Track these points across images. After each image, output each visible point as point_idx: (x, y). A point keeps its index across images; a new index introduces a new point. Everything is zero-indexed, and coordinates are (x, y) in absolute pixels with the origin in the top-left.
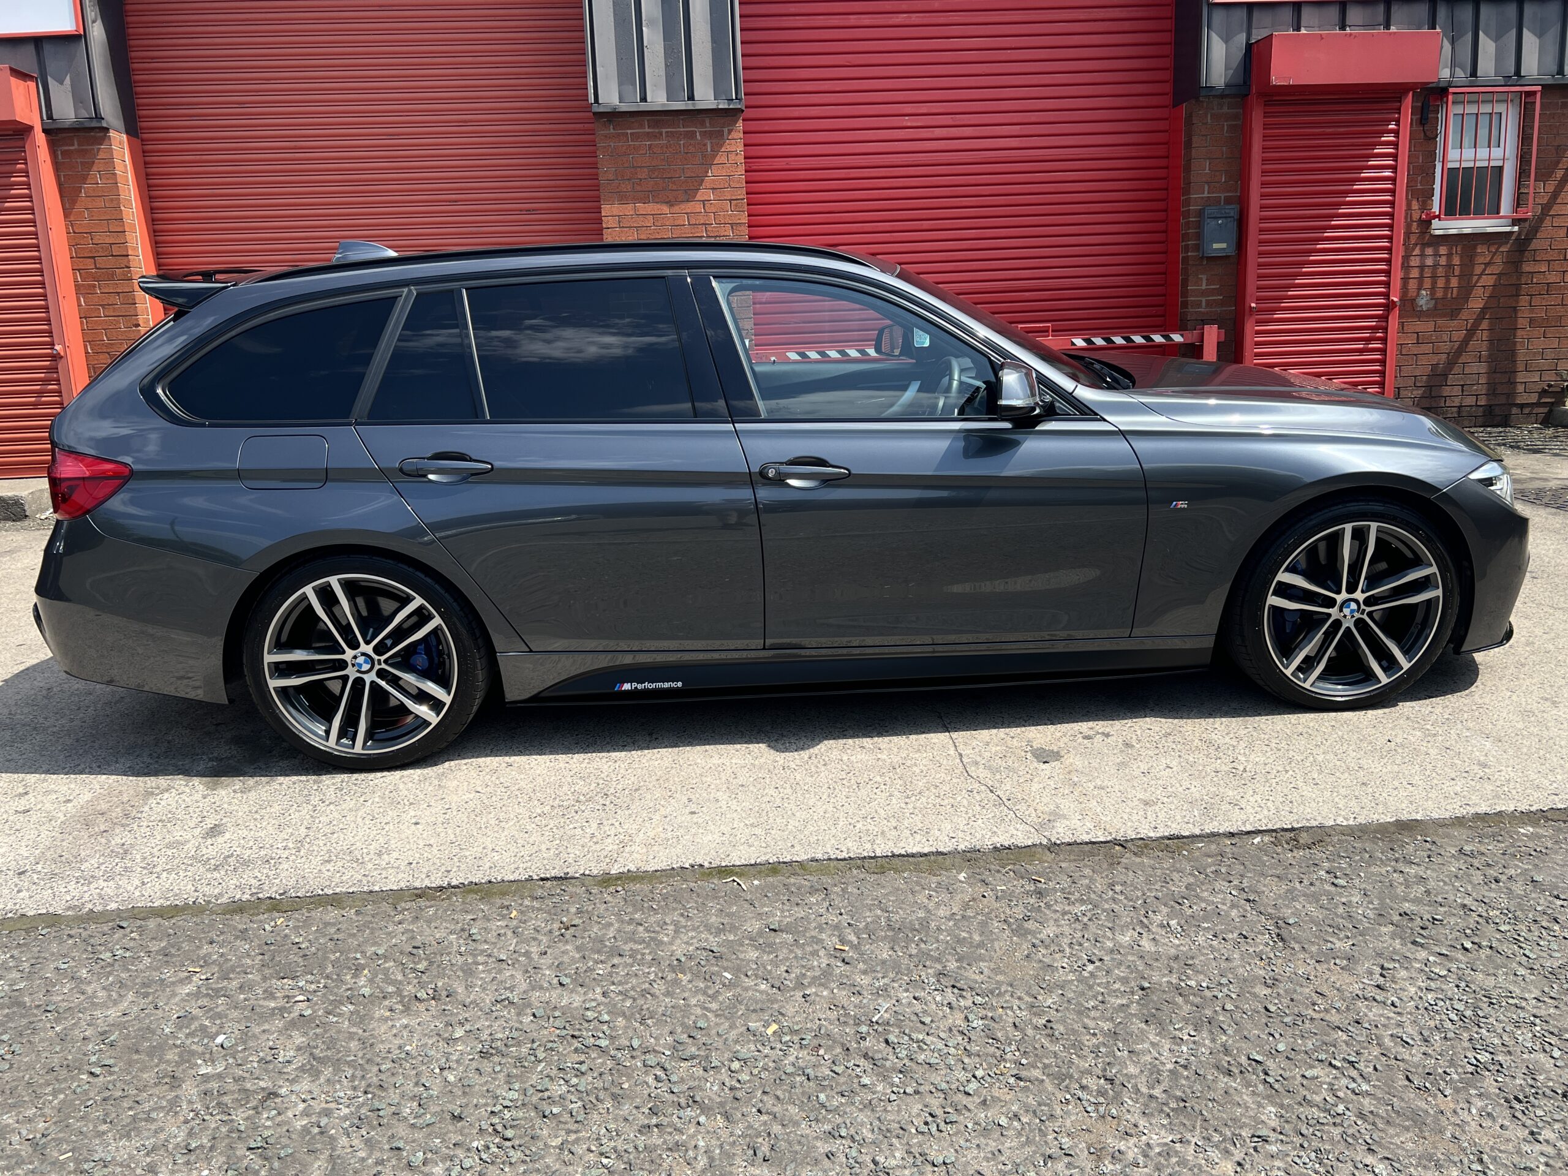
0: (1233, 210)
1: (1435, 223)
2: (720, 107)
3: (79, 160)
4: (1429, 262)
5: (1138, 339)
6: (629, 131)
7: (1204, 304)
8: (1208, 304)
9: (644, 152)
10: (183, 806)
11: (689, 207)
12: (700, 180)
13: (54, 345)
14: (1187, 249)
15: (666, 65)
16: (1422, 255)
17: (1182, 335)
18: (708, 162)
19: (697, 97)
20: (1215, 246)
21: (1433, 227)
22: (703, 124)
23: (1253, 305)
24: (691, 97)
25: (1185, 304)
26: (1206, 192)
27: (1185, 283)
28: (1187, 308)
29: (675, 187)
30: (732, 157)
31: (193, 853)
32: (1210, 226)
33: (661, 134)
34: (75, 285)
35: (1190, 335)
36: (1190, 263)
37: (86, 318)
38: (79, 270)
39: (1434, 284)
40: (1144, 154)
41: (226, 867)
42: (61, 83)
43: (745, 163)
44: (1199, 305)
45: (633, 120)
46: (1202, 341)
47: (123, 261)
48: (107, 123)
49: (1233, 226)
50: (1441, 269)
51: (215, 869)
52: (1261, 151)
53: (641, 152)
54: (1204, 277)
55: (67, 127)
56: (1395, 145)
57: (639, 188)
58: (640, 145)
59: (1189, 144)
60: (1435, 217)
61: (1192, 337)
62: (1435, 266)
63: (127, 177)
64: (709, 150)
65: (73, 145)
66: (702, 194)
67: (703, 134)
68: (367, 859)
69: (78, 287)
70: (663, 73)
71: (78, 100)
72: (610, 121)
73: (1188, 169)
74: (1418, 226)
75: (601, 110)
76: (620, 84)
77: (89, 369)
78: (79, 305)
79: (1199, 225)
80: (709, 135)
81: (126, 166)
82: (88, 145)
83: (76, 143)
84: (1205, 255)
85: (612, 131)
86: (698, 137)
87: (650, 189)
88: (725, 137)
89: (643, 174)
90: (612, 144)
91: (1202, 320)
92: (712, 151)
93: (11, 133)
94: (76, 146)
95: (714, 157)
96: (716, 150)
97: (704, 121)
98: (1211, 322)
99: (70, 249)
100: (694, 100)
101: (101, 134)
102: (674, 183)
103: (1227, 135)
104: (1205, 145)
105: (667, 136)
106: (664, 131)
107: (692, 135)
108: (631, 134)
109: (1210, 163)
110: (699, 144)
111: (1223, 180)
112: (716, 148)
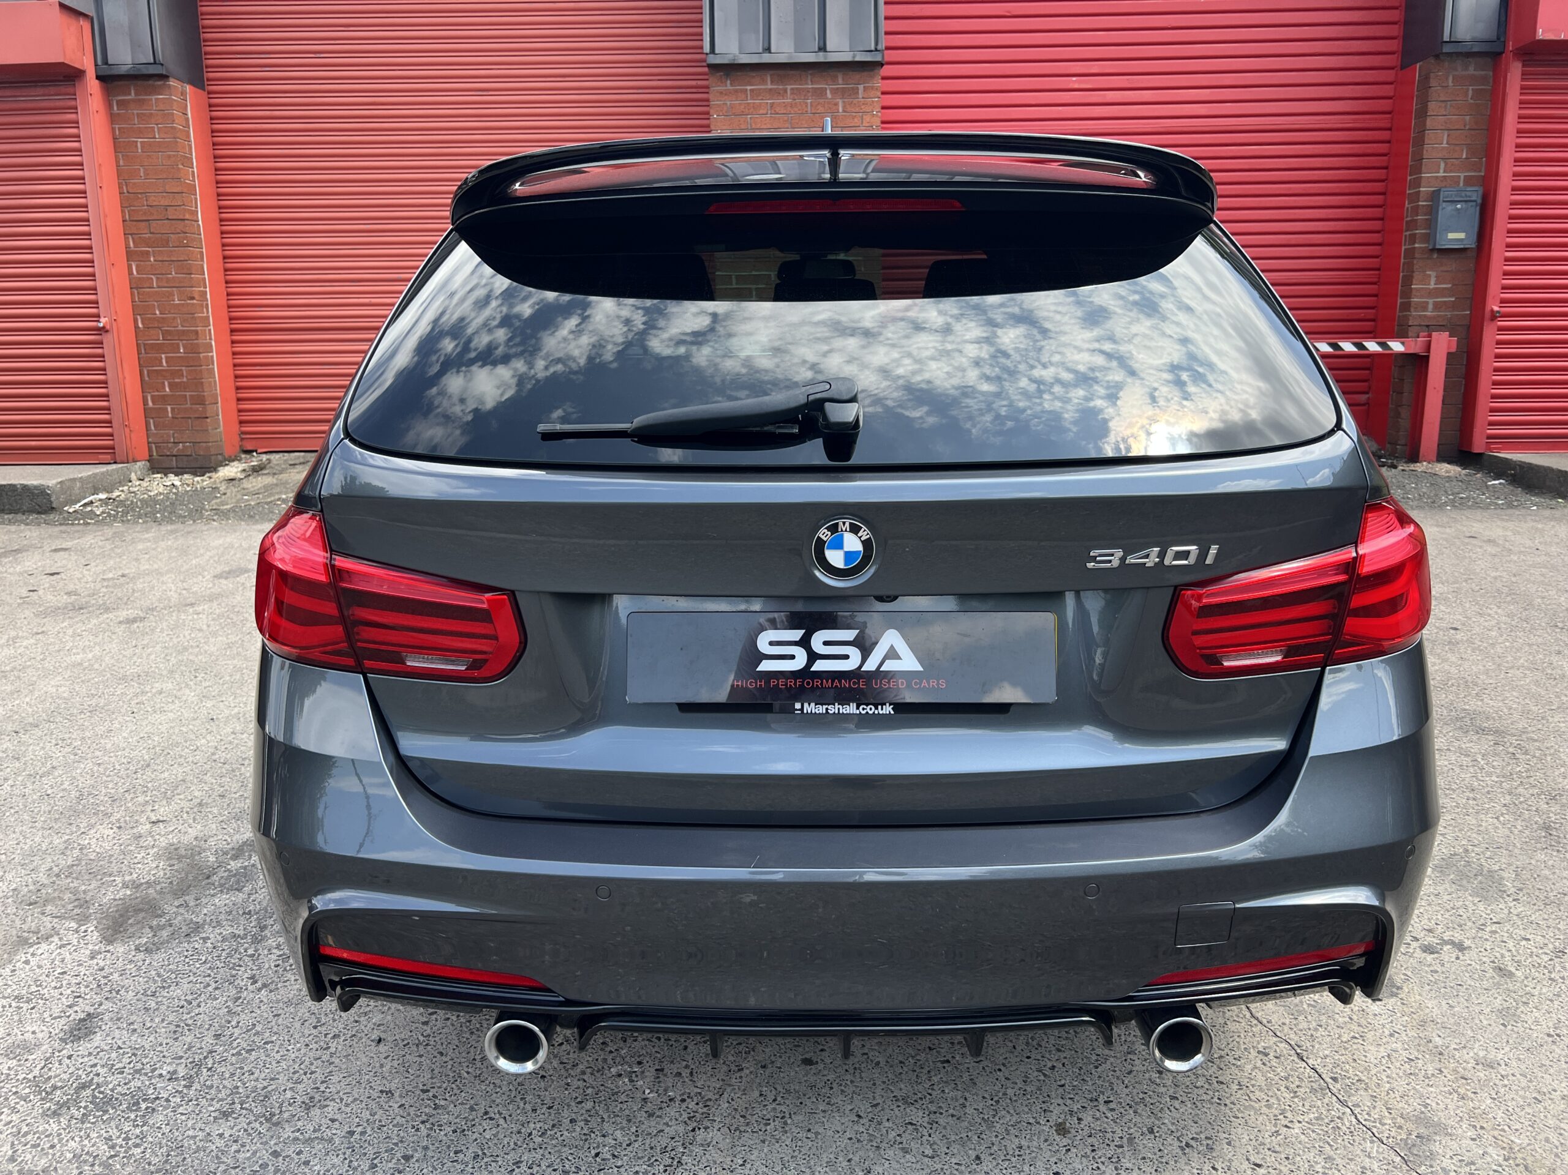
0: (1475, 194)
2: (857, 59)
3: (135, 112)
5: (1348, 347)
6: (749, 88)
7: (1430, 306)
8: (1437, 306)
9: (765, 112)
10: (59, 970)
13: (99, 316)
14: (1413, 239)
15: (796, 10)
17: (1403, 343)
19: (830, 46)
20: (1451, 236)
22: (834, 80)
23: (1496, 308)
24: (823, 48)
25: (1407, 306)
26: (1441, 171)
27: (1408, 280)
28: (1409, 311)
30: (867, 118)
31: (36, 1072)
32: (1446, 211)
33: (785, 91)
34: (127, 252)
35: (1413, 344)
36: (1417, 255)
37: (137, 288)
38: (131, 234)
41: (73, 1111)
44: (1424, 307)
45: (755, 73)
46: (1429, 352)
47: (180, 226)
48: (167, 70)
49: (1474, 212)
51: (55, 1113)
52: (1516, 121)
53: (761, 112)
54: (1433, 274)
55: (122, 73)
58: (761, 104)
59: (1423, 113)
61: (1415, 346)
63: (188, 132)
64: (841, 110)
65: (130, 94)
67: (834, 91)
68: (286, 1115)
69: (130, 255)
70: (792, 18)
71: (136, 40)
72: (727, 75)
73: (1420, 142)
75: (717, 61)
76: (742, 31)
77: (138, 344)
78: (130, 273)
79: (1432, 211)
80: (843, 93)
81: (187, 120)
82: (146, 94)
83: (133, 92)
84: (1438, 247)
85: (729, 87)
86: (829, 95)
88: (860, 95)
90: (728, 103)
91: (1428, 326)
92: (844, 111)
93: (62, 78)
94: (133, 96)
96: (850, 112)
97: (836, 77)
98: (1441, 328)
99: (123, 212)
100: (825, 51)
101: (160, 83)
103: (1472, 101)
104: (1444, 113)
105: (792, 94)
106: (789, 87)
107: (821, 93)
108: (752, 90)
109: (1448, 135)
110: (829, 103)
111: (1464, 156)
112: (849, 109)
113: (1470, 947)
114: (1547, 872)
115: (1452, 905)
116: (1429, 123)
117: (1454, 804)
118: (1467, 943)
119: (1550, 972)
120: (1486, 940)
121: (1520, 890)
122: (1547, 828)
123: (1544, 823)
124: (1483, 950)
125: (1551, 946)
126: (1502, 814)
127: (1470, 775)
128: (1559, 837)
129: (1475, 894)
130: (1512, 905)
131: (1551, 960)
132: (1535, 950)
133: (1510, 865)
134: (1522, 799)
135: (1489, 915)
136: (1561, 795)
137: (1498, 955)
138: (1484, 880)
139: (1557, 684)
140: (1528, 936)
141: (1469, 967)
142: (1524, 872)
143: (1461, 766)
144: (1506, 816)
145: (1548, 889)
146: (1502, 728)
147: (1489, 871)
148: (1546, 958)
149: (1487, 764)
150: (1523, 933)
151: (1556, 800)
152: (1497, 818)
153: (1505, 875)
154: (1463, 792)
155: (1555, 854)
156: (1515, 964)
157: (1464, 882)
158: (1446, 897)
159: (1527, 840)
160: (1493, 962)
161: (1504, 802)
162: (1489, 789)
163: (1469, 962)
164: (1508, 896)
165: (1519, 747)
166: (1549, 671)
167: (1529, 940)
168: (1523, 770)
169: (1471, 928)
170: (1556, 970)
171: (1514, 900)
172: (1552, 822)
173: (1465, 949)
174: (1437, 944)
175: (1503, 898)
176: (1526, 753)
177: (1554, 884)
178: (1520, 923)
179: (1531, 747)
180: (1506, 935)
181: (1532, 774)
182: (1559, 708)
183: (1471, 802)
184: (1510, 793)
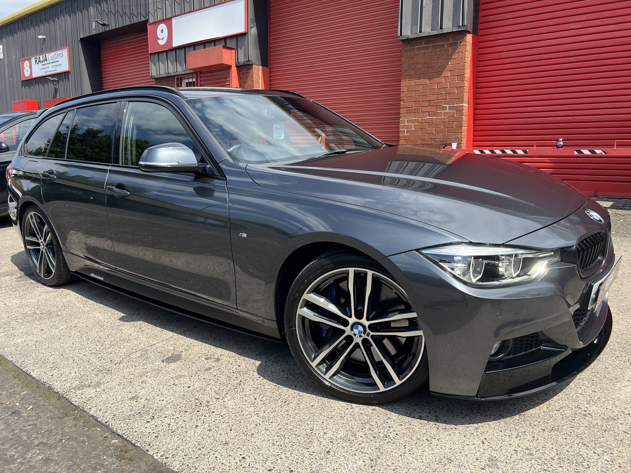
2: (454, 30)
3: (245, 76)
6: (416, 47)
9: (421, 56)
11: (437, 80)
12: (444, 67)
15: (432, 14)
18: (449, 58)
19: (444, 27)
22: (448, 40)
24: (441, 28)
29: (433, 71)
30: (461, 54)
33: (429, 47)
42: (241, 49)
45: (418, 41)
48: (253, 62)
55: (242, 65)
57: (417, 73)
58: (420, 53)
63: (259, 81)
64: (450, 52)
67: (448, 45)
70: (430, 18)
71: (245, 55)
72: (409, 43)
75: (403, 39)
76: (412, 26)
80: (451, 45)
81: (259, 77)
82: (247, 71)
85: (409, 48)
86: (446, 47)
87: (422, 73)
88: (458, 45)
89: (420, 66)
90: (408, 54)
92: (451, 52)
94: (244, 72)
95: (453, 55)
96: (453, 52)
100: (443, 29)
101: (251, 66)
102: (432, 69)
105: (432, 48)
106: (431, 45)
107: (443, 46)
108: (417, 48)
110: (446, 50)
112: (453, 51)
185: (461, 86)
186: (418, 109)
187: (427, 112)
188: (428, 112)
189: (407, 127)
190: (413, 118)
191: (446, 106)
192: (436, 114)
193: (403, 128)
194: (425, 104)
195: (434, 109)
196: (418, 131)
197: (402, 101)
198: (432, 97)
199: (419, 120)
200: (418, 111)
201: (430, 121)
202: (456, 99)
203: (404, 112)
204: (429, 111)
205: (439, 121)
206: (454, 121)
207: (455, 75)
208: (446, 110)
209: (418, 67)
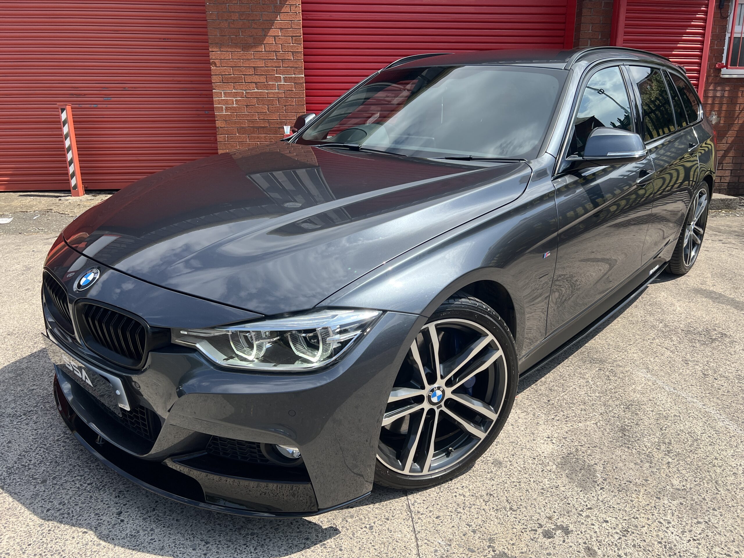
1: (724, 70)
4: (718, 94)
12: (271, 23)
16: (715, 90)
18: (277, 11)
21: (722, 72)
29: (256, 26)
30: (293, 8)
39: (721, 107)
40: (550, 20)
43: (302, 14)
50: (724, 99)
52: (625, 19)
56: (705, 20)
57: (233, 26)
59: (580, 14)
60: (723, 67)
62: (722, 96)
64: (278, 3)
66: (272, 32)
73: (578, 29)
74: (714, 72)
92: (280, 3)
95: (282, 7)
102: (255, 23)
103: (603, 8)
104: (590, 15)
109: (592, 27)
111: (600, 37)
112: (283, 2)
113: (572, 531)
114: (621, 464)
115: (565, 496)
116: (583, 19)
117: (574, 414)
118: (571, 527)
119: (618, 549)
120: (583, 524)
121: (605, 480)
122: (623, 430)
123: (622, 426)
124: (579, 533)
125: (620, 526)
126: (599, 420)
127: (584, 392)
128: (629, 436)
129: (580, 485)
130: (599, 492)
131: (620, 538)
132: (610, 531)
133: (600, 460)
134: (611, 409)
135: (585, 502)
136: (632, 405)
137: (588, 536)
138: (585, 474)
139: (634, 327)
140: (608, 519)
141: (571, 549)
142: (609, 465)
143: (580, 386)
144: (601, 422)
145: (621, 478)
146: (604, 358)
147: (589, 466)
148: (616, 537)
149: (594, 384)
150: (604, 516)
151: (629, 409)
152: (596, 424)
153: (597, 468)
154: (580, 405)
155: (626, 450)
156: (598, 544)
157: (574, 475)
158: (563, 489)
159: (612, 440)
160: (585, 543)
161: (601, 411)
162: (594, 402)
163: (571, 544)
164: (598, 485)
165: (612, 371)
166: (631, 319)
167: (607, 522)
168: (612, 388)
169: (574, 514)
170: (623, 547)
171: (601, 489)
172: (626, 425)
173: (569, 533)
174: (553, 529)
175: (595, 487)
176: (615, 376)
177: (624, 474)
178: (603, 508)
179: (618, 370)
180: (594, 518)
181: (617, 391)
182: (634, 343)
183: (583, 412)
184: (605, 405)
185: (297, 50)
186: (239, 77)
187: (254, 83)
188: (256, 83)
189: (226, 102)
190: (234, 91)
191: (281, 77)
192: (267, 87)
193: (219, 104)
194: (250, 71)
195: (263, 79)
196: (243, 109)
197: (213, 65)
198: (258, 63)
199: (243, 93)
200: (241, 81)
201: (260, 95)
202: (293, 67)
203: (218, 81)
204: (256, 81)
205: (272, 96)
206: (293, 96)
207: (289, 35)
208: (281, 82)
209: (233, 18)
